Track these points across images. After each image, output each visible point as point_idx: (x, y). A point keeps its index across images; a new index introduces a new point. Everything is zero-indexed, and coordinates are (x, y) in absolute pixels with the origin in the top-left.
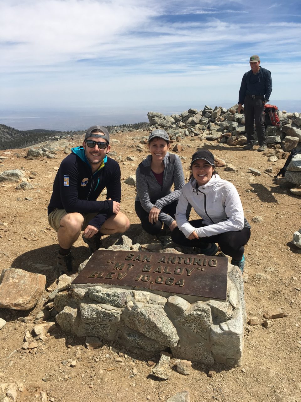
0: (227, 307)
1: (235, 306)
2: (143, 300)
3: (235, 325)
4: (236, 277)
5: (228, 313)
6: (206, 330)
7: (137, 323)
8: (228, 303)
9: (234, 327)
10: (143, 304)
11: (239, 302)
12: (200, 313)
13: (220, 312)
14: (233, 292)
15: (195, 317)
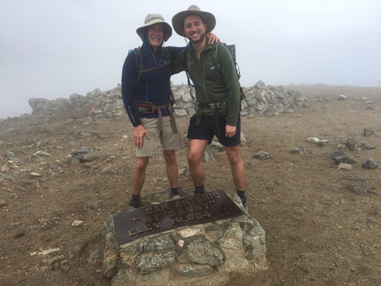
12: (234, 229)
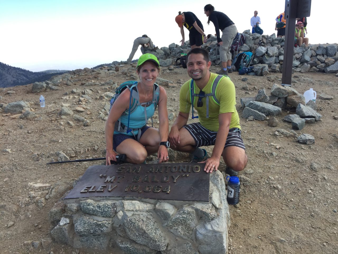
0: (210, 209)
1: (217, 206)
2: (132, 209)
3: (218, 224)
4: (217, 180)
5: (211, 214)
6: (192, 231)
7: (127, 230)
8: (211, 205)
9: (218, 226)
10: (132, 212)
11: (221, 202)
12: (185, 216)
13: (204, 213)
14: (215, 193)
15: (181, 220)
